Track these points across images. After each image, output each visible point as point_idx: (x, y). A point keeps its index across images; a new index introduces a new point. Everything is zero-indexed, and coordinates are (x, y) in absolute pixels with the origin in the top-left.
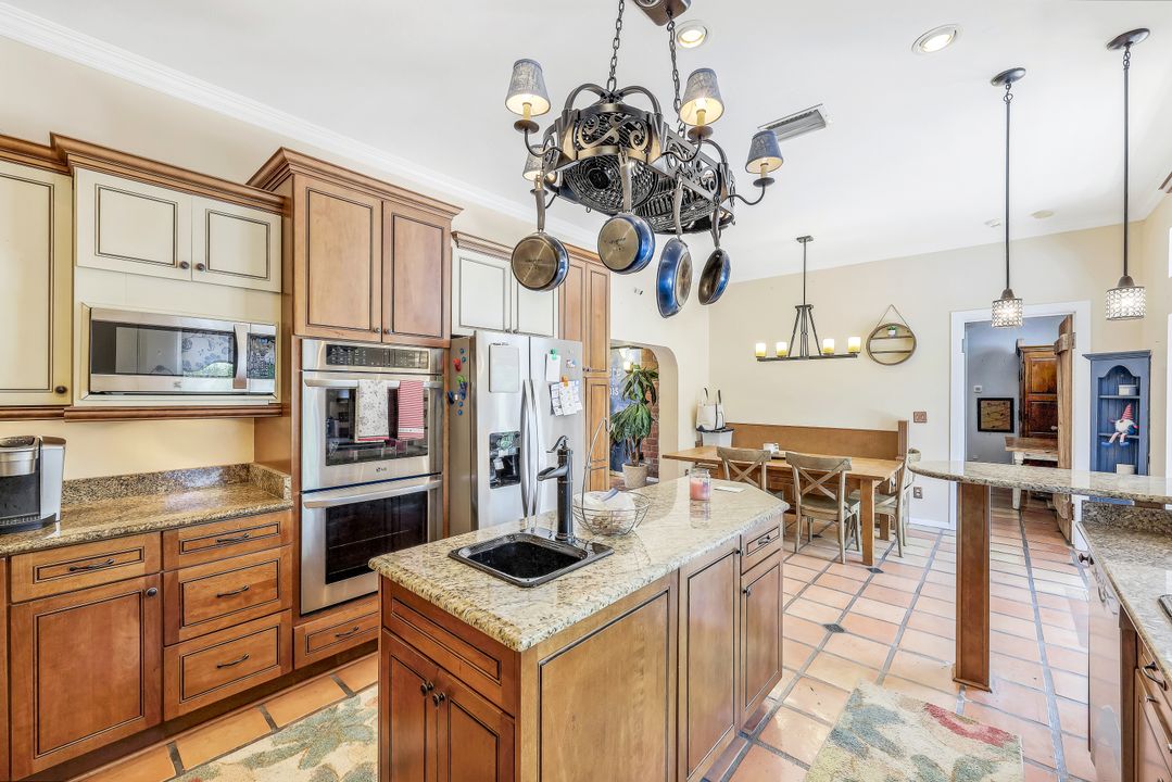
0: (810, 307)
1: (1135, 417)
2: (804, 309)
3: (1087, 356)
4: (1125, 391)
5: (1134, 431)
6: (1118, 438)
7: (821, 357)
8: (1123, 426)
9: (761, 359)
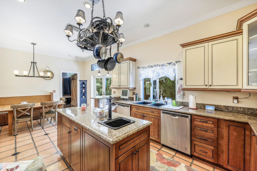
0: (36, 63)
1: (85, 89)
2: (34, 63)
3: (79, 80)
4: (84, 86)
5: (85, 91)
6: (83, 93)
7: (39, 77)
8: (84, 91)
9: (16, 76)
